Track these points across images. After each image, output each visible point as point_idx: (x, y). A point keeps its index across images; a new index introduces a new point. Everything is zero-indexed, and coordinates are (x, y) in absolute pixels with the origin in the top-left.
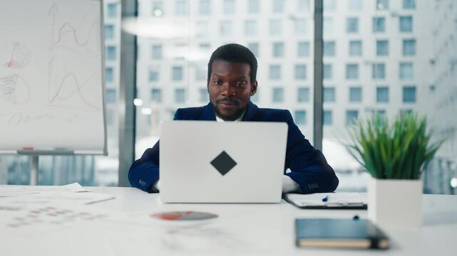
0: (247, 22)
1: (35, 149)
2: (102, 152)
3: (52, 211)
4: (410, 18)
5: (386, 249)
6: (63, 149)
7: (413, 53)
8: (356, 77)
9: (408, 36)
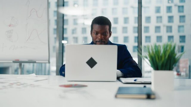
0: (113, 9)
1: (20, 60)
2: (47, 62)
3: (19, 84)
4: (183, 7)
5: (154, 99)
6: (32, 60)
7: (184, 21)
8: (159, 32)
9: (182, 14)
